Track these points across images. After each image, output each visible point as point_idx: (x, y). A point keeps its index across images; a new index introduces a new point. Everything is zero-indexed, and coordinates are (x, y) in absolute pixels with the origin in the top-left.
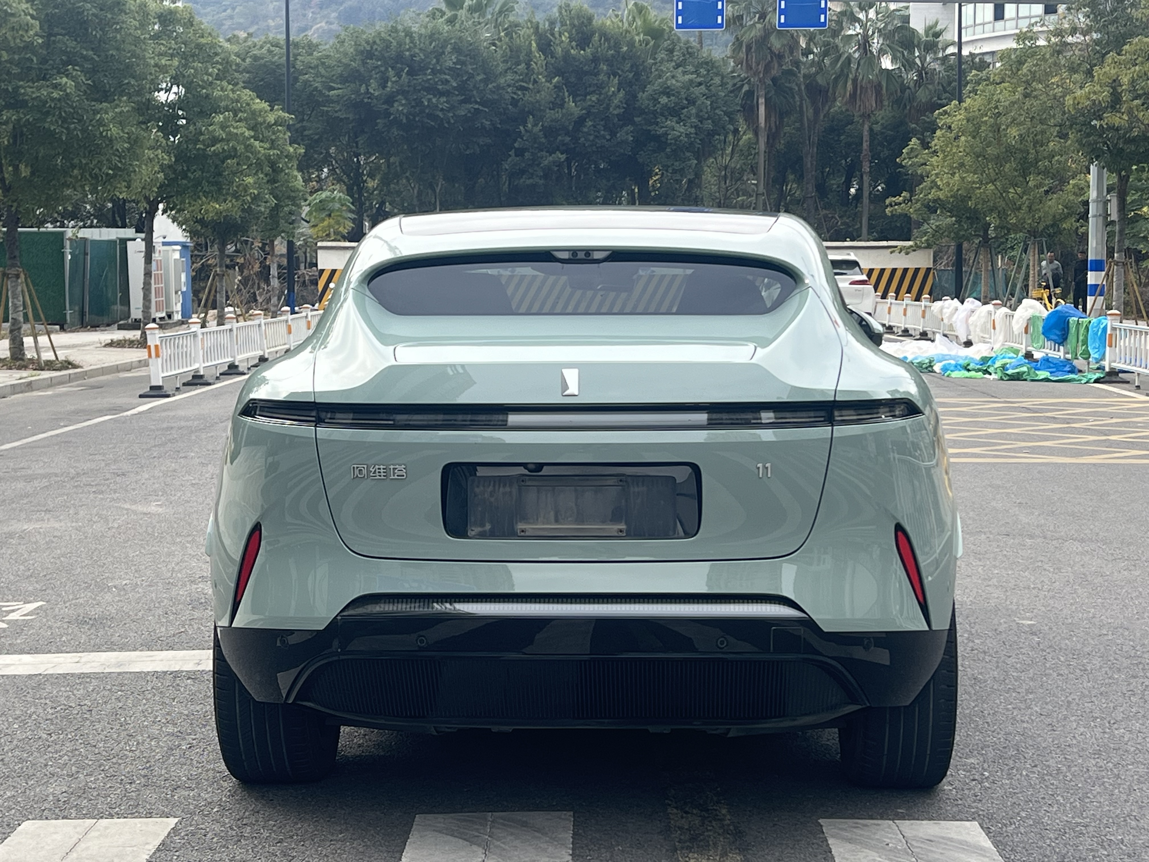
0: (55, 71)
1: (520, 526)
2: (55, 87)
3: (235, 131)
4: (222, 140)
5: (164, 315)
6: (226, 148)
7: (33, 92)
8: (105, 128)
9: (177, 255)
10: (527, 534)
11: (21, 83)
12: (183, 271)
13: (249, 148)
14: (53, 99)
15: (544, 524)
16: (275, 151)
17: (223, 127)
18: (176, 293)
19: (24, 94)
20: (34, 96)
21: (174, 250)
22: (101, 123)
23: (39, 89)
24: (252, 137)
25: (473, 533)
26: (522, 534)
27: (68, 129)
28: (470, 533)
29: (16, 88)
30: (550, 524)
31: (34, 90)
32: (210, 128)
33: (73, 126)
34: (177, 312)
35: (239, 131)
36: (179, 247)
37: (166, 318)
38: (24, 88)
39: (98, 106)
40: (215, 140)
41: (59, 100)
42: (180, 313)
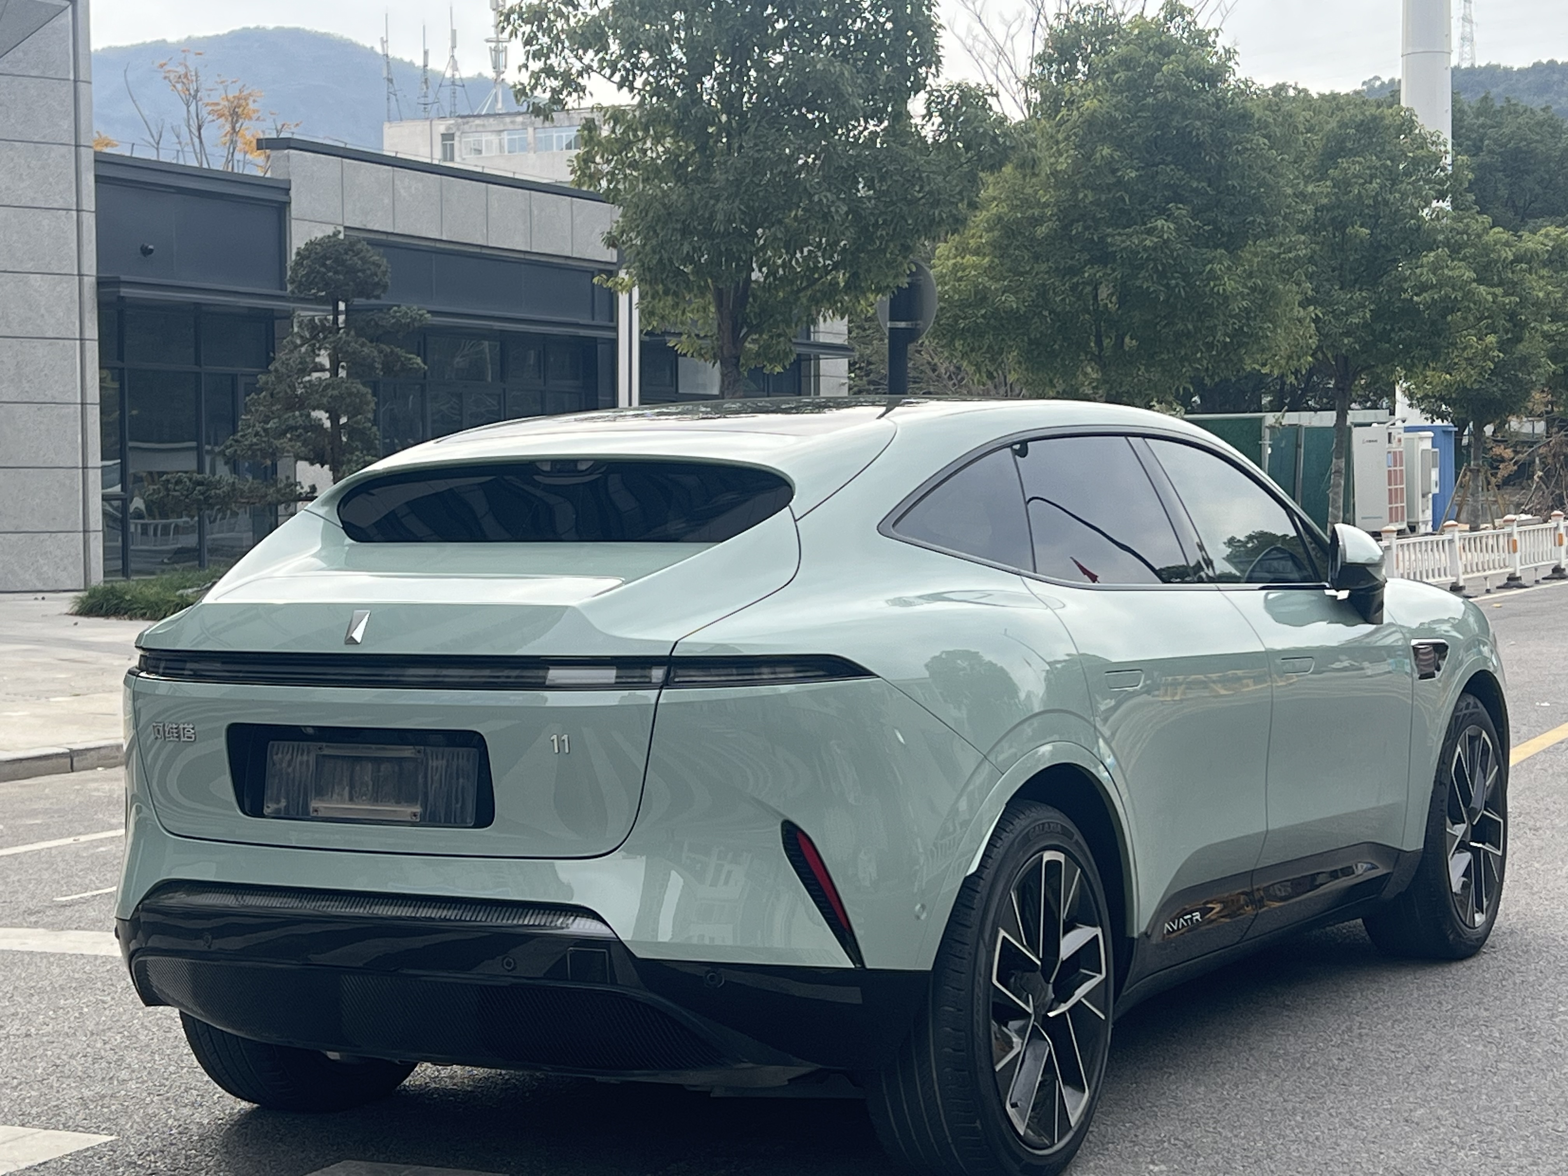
0: (1155, 211)
1: (314, 804)
2: (1150, 232)
3: (1450, 273)
4: (1433, 287)
5: (1404, 526)
6: (1436, 297)
7: (1123, 242)
8: (1218, 282)
9: (1427, 445)
10: (320, 815)
11: (1110, 230)
12: (1434, 466)
13: (1469, 295)
14: (1145, 249)
15: (338, 802)
16: (1512, 298)
17: (1435, 268)
18: (1424, 496)
19: (1113, 245)
20: (1123, 245)
21: (1421, 438)
22: (1213, 276)
23: (1129, 236)
24: (1474, 281)
25: (269, 811)
26: (315, 814)
27: (1167, 286)
28: (266, 811)
29: (1102, 239)
30: (344, 803)
31: (1124, 237)
32: (1418, 271)
33: (1173, 282)
34: (1426, 523)
35: (1457, 273)
36: (1431, 434)
37: (1408, 530)
38: (1113, 236)
39: (1209, 254)
40: (1423, 288)
41: (1155, 249)
42: (1430, 524)
